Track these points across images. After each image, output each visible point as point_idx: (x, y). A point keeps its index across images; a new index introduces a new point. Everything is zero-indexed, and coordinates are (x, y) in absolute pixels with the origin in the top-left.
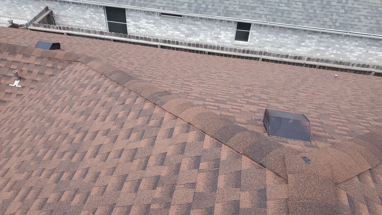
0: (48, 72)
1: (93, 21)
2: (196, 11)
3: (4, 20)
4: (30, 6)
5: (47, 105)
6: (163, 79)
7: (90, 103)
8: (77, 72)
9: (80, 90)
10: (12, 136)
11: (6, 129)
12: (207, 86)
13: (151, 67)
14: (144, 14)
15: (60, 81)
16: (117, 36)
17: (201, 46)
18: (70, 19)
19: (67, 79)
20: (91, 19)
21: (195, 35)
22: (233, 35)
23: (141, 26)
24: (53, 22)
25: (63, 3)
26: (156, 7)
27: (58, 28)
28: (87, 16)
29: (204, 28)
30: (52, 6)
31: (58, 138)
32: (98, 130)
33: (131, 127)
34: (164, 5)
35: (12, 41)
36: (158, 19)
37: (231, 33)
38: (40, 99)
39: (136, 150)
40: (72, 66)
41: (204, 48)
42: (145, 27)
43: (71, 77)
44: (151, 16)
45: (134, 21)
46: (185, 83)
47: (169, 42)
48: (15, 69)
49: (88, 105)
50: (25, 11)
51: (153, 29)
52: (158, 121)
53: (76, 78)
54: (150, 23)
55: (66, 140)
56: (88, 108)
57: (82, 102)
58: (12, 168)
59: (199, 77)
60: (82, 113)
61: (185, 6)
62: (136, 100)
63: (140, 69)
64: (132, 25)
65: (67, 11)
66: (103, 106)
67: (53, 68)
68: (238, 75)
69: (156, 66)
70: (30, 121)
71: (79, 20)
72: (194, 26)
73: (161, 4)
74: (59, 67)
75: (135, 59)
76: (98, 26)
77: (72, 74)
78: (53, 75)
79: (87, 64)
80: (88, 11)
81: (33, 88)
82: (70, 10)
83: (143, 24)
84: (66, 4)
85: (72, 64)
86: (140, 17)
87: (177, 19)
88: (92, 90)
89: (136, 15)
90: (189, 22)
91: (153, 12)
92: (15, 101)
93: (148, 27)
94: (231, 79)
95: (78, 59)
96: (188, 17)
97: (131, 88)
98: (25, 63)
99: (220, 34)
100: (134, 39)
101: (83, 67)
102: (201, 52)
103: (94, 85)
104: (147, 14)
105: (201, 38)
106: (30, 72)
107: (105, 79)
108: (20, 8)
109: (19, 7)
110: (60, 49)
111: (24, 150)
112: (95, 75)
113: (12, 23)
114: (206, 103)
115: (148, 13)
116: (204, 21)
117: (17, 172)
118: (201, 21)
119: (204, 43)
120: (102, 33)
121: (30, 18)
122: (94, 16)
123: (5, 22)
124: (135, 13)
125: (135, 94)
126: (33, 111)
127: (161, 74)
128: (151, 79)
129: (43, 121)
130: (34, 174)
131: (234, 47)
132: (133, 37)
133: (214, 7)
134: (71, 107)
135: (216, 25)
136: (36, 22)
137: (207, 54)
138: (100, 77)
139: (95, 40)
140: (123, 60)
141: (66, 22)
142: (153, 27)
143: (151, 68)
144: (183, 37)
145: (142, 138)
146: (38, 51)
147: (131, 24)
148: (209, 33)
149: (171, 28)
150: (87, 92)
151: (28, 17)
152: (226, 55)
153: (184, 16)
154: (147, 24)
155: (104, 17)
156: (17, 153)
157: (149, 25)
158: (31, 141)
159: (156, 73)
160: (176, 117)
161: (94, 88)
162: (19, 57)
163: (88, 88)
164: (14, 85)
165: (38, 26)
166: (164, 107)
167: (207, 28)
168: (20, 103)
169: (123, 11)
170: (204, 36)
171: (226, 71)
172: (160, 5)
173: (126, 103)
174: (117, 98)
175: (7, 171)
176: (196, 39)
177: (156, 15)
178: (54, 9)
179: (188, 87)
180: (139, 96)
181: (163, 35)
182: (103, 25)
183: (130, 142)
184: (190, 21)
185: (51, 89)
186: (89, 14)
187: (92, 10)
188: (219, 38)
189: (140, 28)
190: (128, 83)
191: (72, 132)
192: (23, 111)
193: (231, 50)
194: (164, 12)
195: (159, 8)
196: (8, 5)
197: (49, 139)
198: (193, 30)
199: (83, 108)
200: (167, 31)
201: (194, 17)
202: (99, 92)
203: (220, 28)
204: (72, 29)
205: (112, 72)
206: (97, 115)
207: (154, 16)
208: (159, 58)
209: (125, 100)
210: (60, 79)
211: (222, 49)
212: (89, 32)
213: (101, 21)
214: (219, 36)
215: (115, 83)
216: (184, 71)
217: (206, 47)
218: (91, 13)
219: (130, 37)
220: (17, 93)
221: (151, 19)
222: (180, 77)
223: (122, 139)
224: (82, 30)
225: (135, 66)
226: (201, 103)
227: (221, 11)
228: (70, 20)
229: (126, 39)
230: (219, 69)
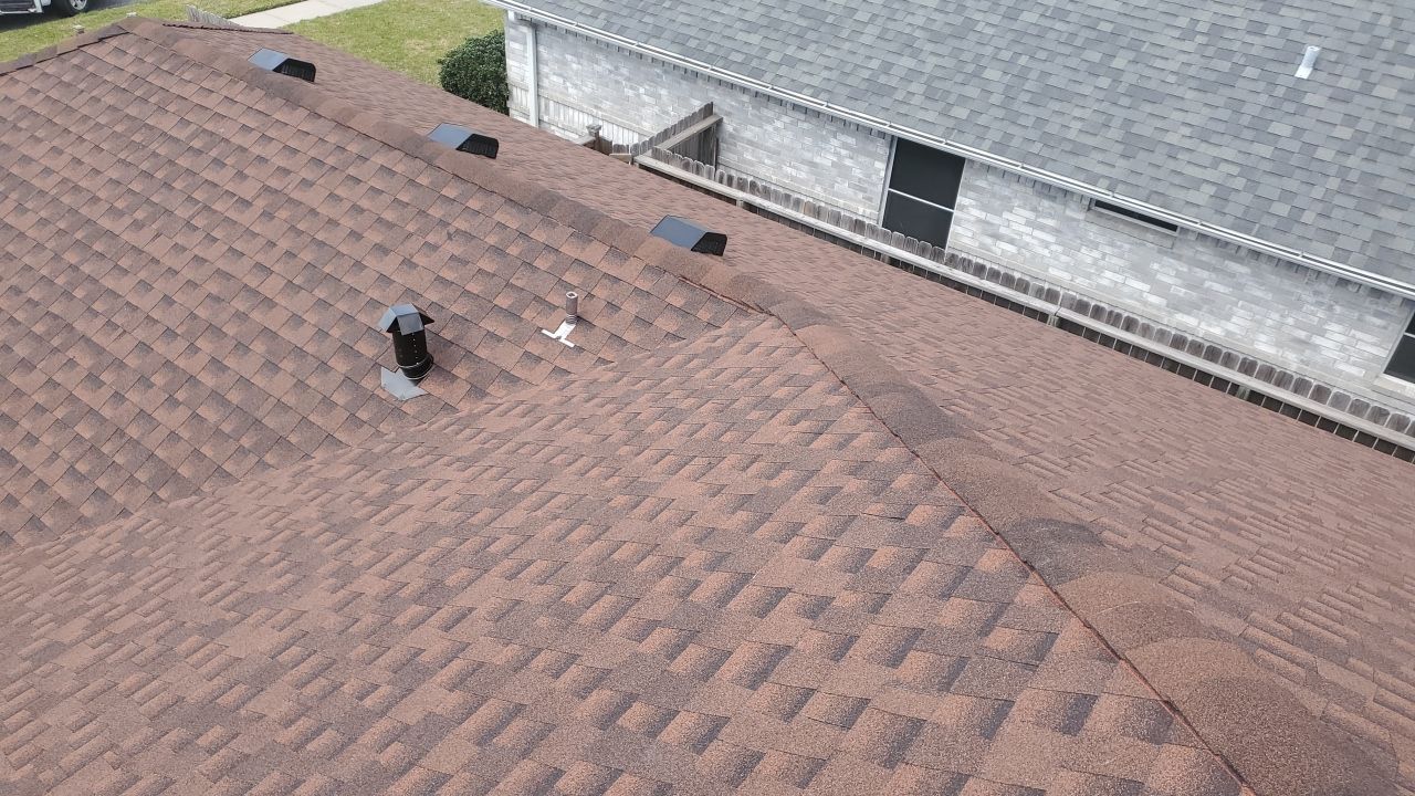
0: (666, 324)
1: (839, 180)
2: (1244, 224)
3: (576, 119)
4: (663, 92)
5: (636, 436)
6: (1067, 464)
7: (778, 472)
8: (756, 350)
9: (754, 415)
10: (506, 500)
11: (495, 470)
12: (1252, 548)
13: (1022, 398)
14: (1030, 190)
15: (695, 362)
16: (908, 246)
17: (1228, 360)
18: (769, 157)
19: (718, 365)
20: (834, 172)
21: (1211, 312)
22: (1385, 353)
23: (1003, 230)
24: (712, 155)
25: (764, 100)
26: (1083, 177)
27: (725, 178)
28: (826, 160)
29: (1259, 294)
30: (724, 103)
31: (645, 563)
32: (786, 584)
33: (913, 621)
34: (1114, 173)
35: (589, 193)
36: (1078, 221)
37: (1374, 340)
38: (622, 403)
39: (917, 724)
40: (745, 323)
41: (1240, 370)
42: (1016, 237)
43: (732, 359)
44: (1055, 205)
45: (984, 208)
46: (1159, 506)
47: (1097, 312)
48: (574, 288)
49: (770, 478)
50: (644, 105)
51: (1046, 252)
52: (1030, 640)
53: (750, 369)
54: (1042, 228)
55: (667, 579)
56: (767, 491)
57: (752, 462)
58: (481, 611)
59: (1217, 493)
60: (744, 501)
61: (1203, 196)
62: (952, 519)
63: (980, 398)
64: (973, 219)
65: (769, 128)
66: (824, 500)
67: (683, 312)
68: (1390, 531)
69: (1041, 401)
70: (573, 468)
71: (794, 167)
72: (1214, 276)
73: (1107, 168)
74: (704, 315)
75: (965, 353)
76: (851, 199)
77: (740, 353)
78: (675, 337)
79: (796, 332)
80: (834, 142)
81: (604, 362)
82: (776, 129)
83: (1015, 226)
84: (771, 104)
85: (747, 315)
86: (1010, 198)
87: (1152, 235)
88: (795, 429)
89: (997, 188)
90: (1199, 256)
91: (1066, 192)
92: (542, 386)
93: (1027, 239)
94: (1365, 548)
95: (772, 304)
96: (1202, 237)
97: (943, 468)
98: (606, 275)
99: (1322, 333)
100: (965, 270)
101: (780, 337)
102: (1220, 384)
103: (808, 412)
104: (1040, 194)
105: (1231, 327)
106: (613, 307)
107: (850, 404)
108: (630, 93)
109: (631, 88)
110: (721, 254)
111: (529, 563)
112: (817, 378)
113: (597, 134)
114: (1252, 631)
115: (1046, 190)
116: (1265, 267)
117: (490, 634)
118: (1253, 262)
119: (1242, 349)
120: (858, 226)
121: (651, 128)
122: (848, 162)
123: (576, 126)
124: (998, 181)
125: (954, 496)
126: (588, 439)
127: (1060, 439)
128: (1020, 453)
129: (609, 483)
130: (539, 662)
131: (1375, 401)
132: (965, 265)
133: (1324, 223)
134: (710, 466)
135: (1316, 293)
136: (664, 147)
137: (1241, 397)
138: (833, 391)
139: (830, 246)
140: (919, 345)
141: (751, 164)
142: (1046, 245)
143: (1021, 403)
144: (1158, 308)
145: (950, 684)
146: (656, 248)
147: (967, 217)
148: (1276, 316)
149: (1121, 263)
150: (778, 432)
151: (644, 124)
152: (1328, 424)
153: (1185, 230)
154: (1029, 230)
155: (882, 174)
156: (507, 564)
157: (1037, 233)
158: (559, 540)
159: (1041, 430)
160: (1114, 655)
161: (804, 425)
162: (594, 253)
163: (782, 416)
164: (554, 336)
165: (667, 160)
166: (1068, 590)
167: (1269, 296)
168: (556, 399)
169: (955, 164)
170: (1248, 324)
171: (1332, 500)
172: (1100, 169)
173: (911, 519)
174: (881, 488)
175: (464, 616)
176: (1210, 325)
177: (1073, 206)
178: (728, 114)
179: (1171, 529)
180: (968, 509)
181: (1079, 280)
182: (870, 199)
183: (897, 683)
184: (1206, 254)
185: (662, 380)
186: (834, 151)
187: (851, 141)
188: (1316, 348)
189: (997, 237)
190: (933, 445)
191: (695, 558)
192: (558, 426)
193: (1358, 408)
194: (1109, 198)
195: (1093, 179)
196: (601, 77)
197: (616, 556)
198: (1208, 290)
199: (748, 482)
200: (1101, 270)
201: (1227, 243)
202: (818, 444)
203: (1330, 308)
204: (766, 193)
205: (882, 385)
206: (794, 530)
207: (1065, 204)
208: (1053, 367)
209: (910, 507)
210: (696, 356)
211: (1320, 394)
212: (817, 212)
213: (866, 185)
214: (1317, 340)
215: (884, 428)
216: (1152, 448)
217: (1248, 367)
218: (844, 152)
219: (953, 261)
220: (557, 363)
221: (1051, 216)
222: (1136, 475)
223: (870, 659)
224: (797, 203)
225: (962, 382)
226: (1233, 625)
227: (1354, 246)
228: (766, 161)
229: (938, 264)
230: (1303, 483)
